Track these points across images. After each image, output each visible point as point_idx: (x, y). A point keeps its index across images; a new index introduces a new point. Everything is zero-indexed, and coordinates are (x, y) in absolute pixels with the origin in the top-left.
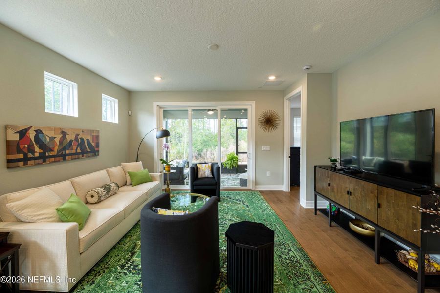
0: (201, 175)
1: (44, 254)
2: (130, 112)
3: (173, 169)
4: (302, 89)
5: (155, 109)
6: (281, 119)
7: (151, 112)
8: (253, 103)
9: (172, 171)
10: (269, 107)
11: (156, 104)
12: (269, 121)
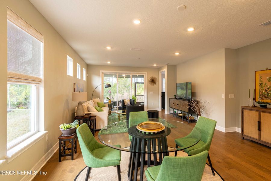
0: (126, 104)
1: (101, 119)
2: (88, 75)
3: (112, 102)
4: (165, 70)
5: (101, 73)
6: (158, 80)
7: (99, 75)
8: (146, 73)
9: (112, 103)
10: (153, 75)
11: (101, 71)
12: (153, 81)
